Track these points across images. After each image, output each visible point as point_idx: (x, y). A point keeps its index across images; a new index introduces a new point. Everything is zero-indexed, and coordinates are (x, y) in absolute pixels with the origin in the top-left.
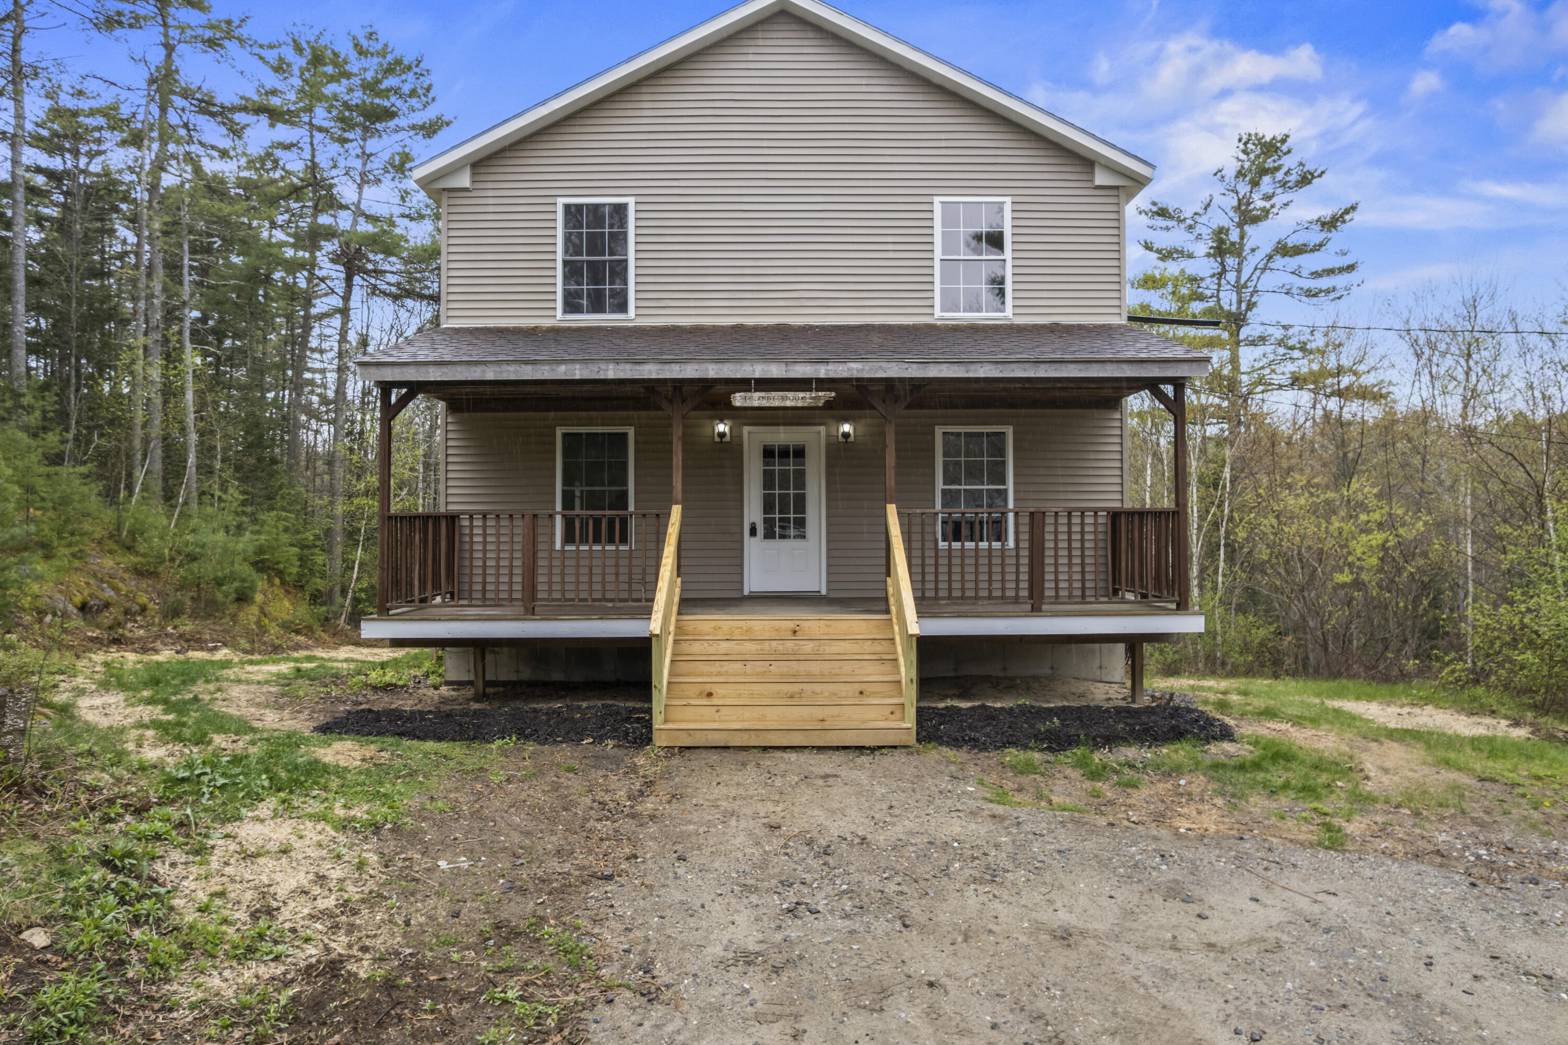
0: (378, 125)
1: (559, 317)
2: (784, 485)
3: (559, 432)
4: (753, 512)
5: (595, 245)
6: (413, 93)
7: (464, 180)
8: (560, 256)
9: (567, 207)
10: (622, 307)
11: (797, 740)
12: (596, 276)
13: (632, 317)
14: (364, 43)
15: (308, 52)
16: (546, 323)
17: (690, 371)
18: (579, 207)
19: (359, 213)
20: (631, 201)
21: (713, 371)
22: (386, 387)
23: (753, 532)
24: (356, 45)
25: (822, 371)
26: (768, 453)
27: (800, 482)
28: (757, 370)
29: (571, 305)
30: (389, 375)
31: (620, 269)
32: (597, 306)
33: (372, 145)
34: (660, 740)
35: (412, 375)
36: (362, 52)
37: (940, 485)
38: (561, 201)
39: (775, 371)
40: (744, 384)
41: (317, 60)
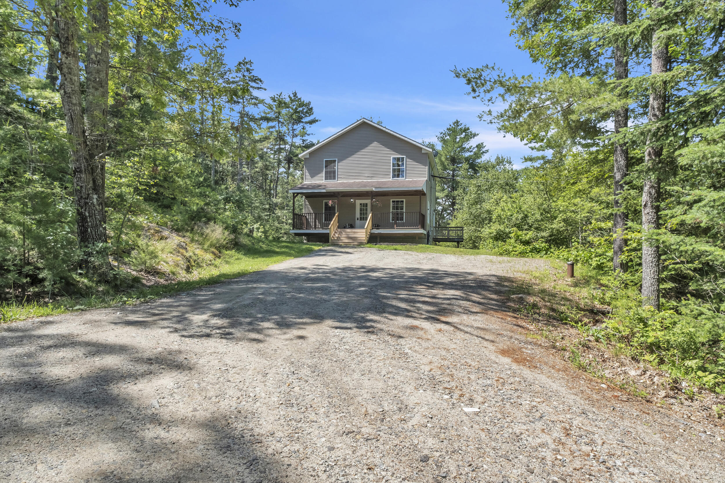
2: (363, 210)
4: (358, 215)
14: (293, 98)
15: (277, 102)
18: (328, 161)
20: (337, 159)
23: (357, 219)
24: (291, 99)
27: (366, 210)
36: (292, 101)
38: (325, 160)
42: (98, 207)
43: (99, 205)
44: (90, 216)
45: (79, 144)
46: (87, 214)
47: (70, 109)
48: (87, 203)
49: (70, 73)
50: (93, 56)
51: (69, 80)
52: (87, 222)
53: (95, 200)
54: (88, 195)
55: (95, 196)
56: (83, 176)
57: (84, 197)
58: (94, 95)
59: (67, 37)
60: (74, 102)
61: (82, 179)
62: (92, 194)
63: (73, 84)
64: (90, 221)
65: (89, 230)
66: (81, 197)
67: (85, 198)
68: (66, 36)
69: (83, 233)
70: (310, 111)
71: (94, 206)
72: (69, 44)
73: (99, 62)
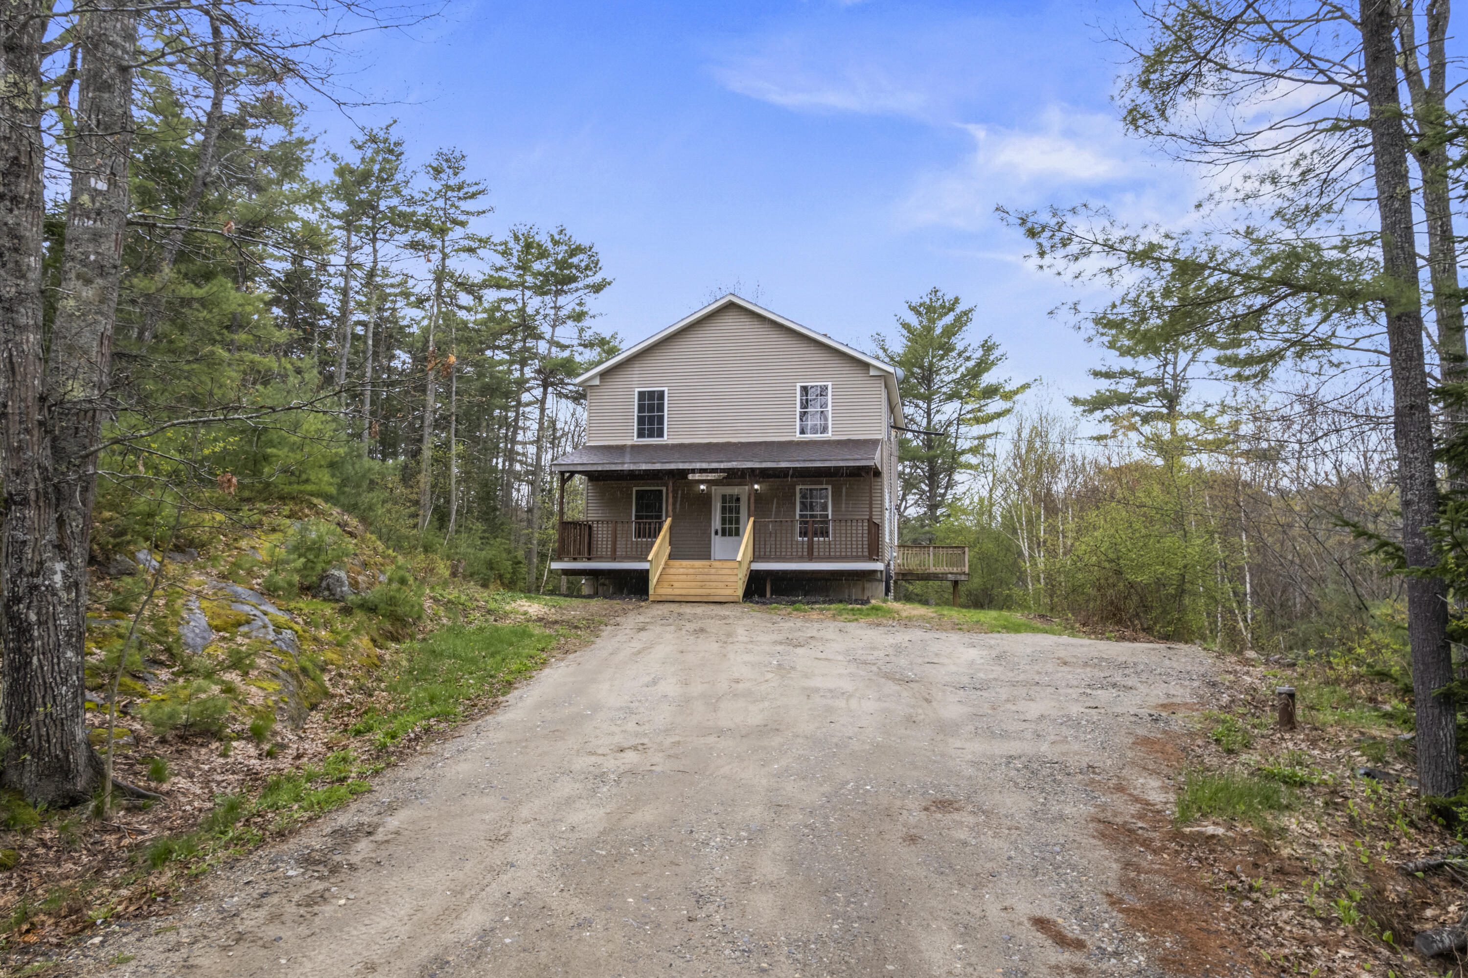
0: (565, 287)
1: (635, 440)
2: (731, 511)
3: (634, 489)
4: (716, 523)
5: (651, 408)
6: (587, 268)
7: (597, 382)
8: (636, 414)
9: (640, 393)
10: (661, 435)
11: (698, 599)
12: (651, 422)
13: (666, 439)
14: (557, 237)
15: (522, 243)
16: (629, 443)
17: (673, 466)
18: (644, 392)
19: (553, 343)
20: (666, 389)
21: (681, 466)
22: (562, 473)
23: (716, 533)
24: (552, 239)
25: (722, 466)
26: (724, 497)
27: (738, 512)
28: (698, 466)
29: (641, 434)
30: (563, 469)
31: (661, 419)
32: (651, 435)
33: (562, 300)
34: (651, 598)
35: (572, 468)
36: (556, 243)
37: (798, 512)
38: (637, 390)
39: (704, 466)
40: (693, 471)
41: (528, 246)
42: (64, 595)
43: (67, 589)
44: (40, 623)
45: (27, 431)
46: (33, 617)
47: (7, 342)
48: (36, 587)
49: (16, 250)
50: (85, 198)
51: (10, 265)
52: (31, 639)
53: (58, 578)
54: (41, 563)
55: (60, 566)
56: (30, 513)
57: (28, 570)
58: (78, 298)
59: (16, 158)
60: (23, 321)
61: (28, 523)
62: (51, 559)
63: (23, 276)
64: (41, 637)
65: (35, 660)
66: (21, 571)
67: (32, 574)
68: (11, 154)
69: (18, 670)
70: (593, 266)
71: (54, 594)
72: (18, 176)
73: (99, 213)
